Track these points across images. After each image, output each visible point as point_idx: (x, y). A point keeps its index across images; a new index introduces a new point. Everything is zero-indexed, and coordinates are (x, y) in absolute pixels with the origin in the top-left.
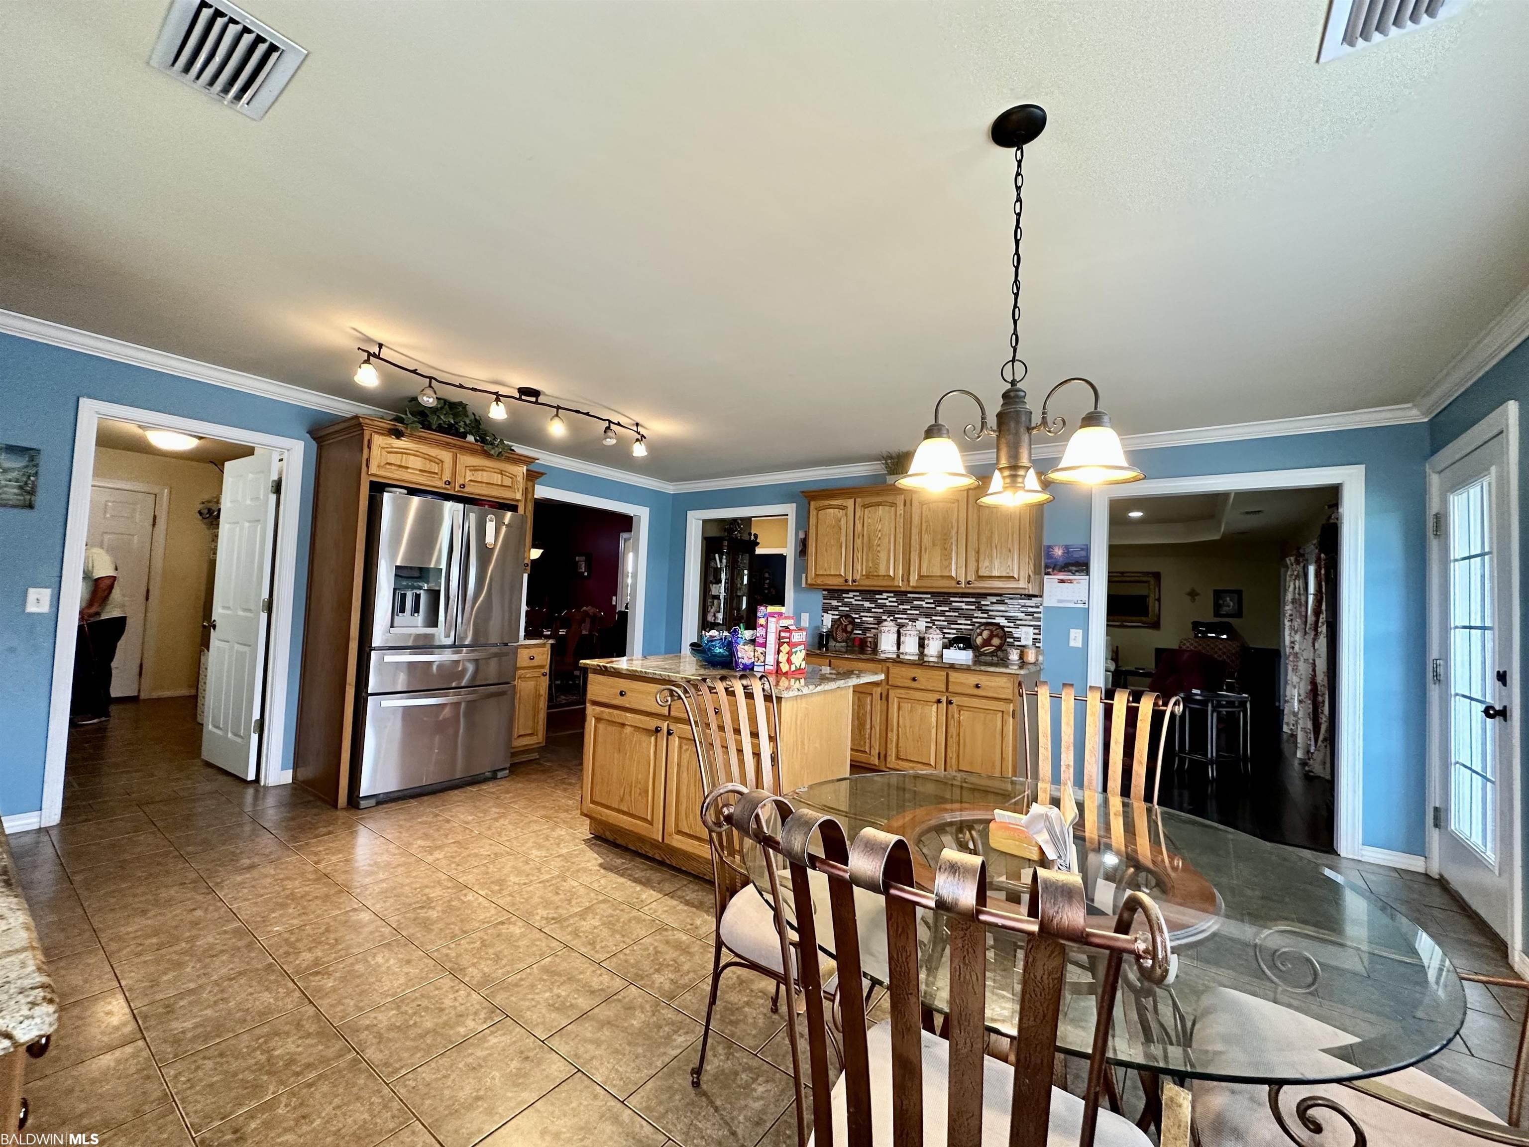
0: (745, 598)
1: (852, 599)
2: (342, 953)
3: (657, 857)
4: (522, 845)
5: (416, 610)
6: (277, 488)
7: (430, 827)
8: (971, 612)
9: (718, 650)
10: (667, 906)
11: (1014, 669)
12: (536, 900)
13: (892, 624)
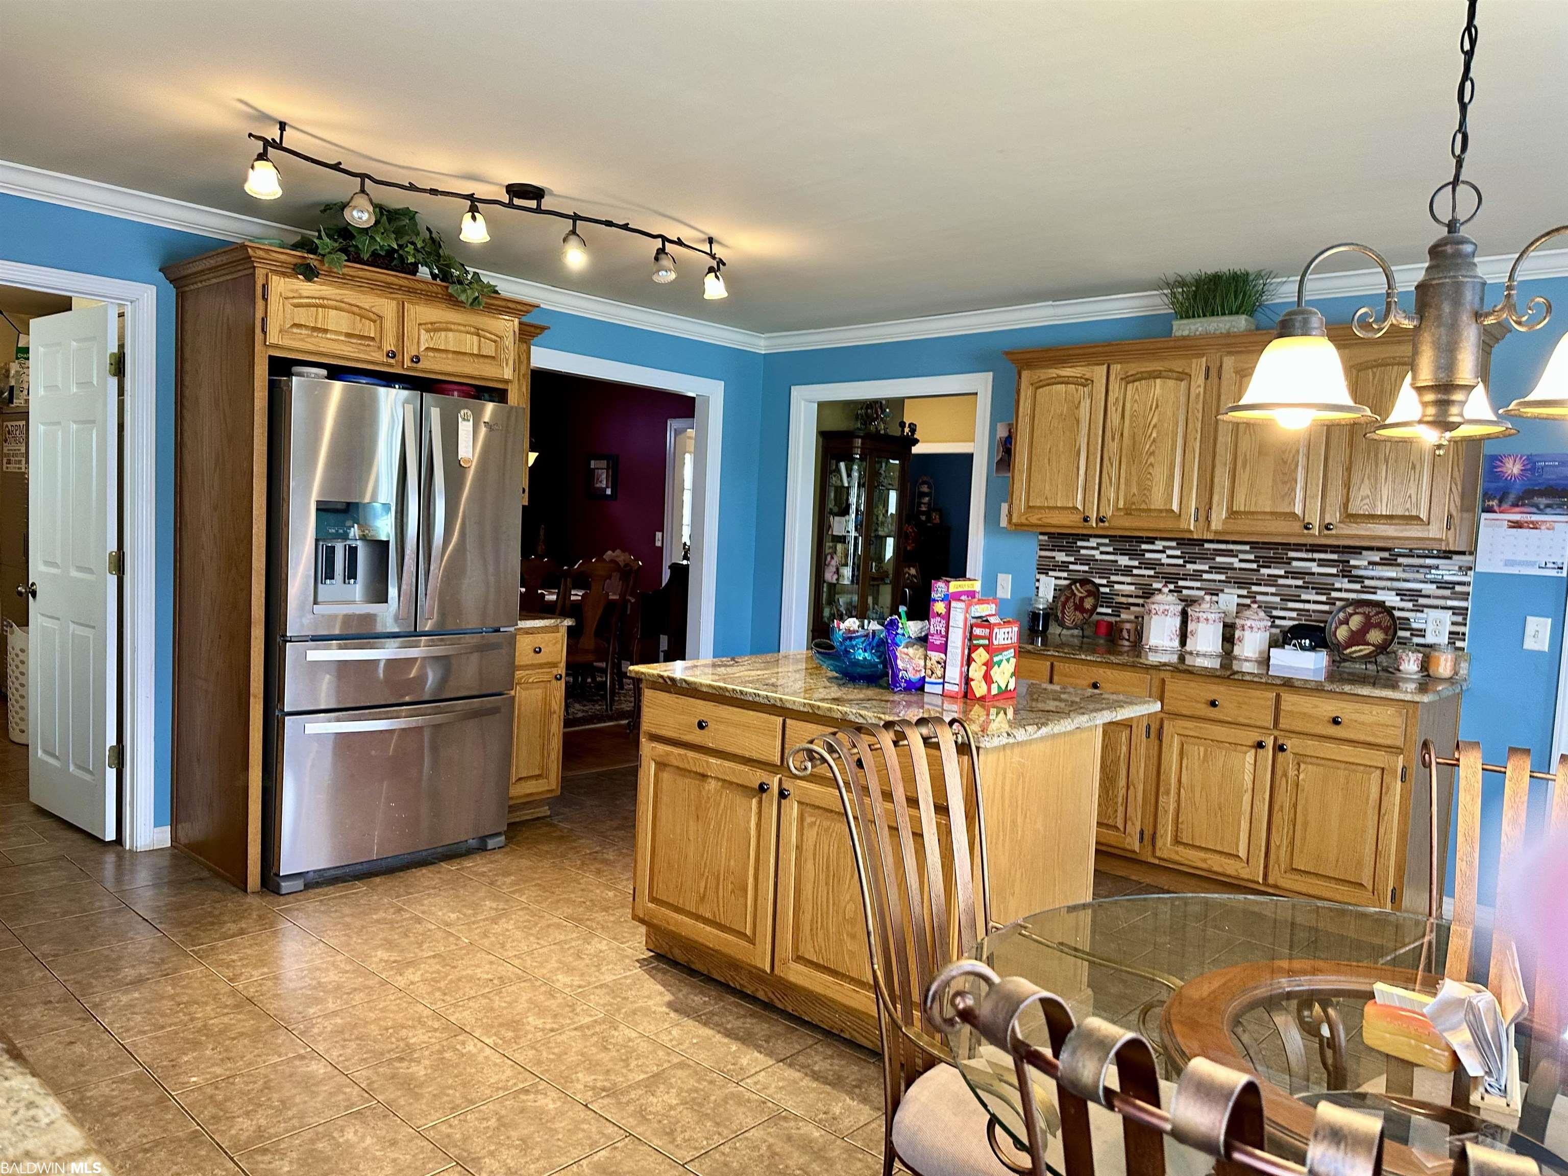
0: (890, 542)
1: (1093, 549)
2: (295, 1122)
3: (761, 995)
4: (541, 965)
5: (351, 573)
6: (119, 366)
7: (392, 929)
8: (1330, 580)
9: (861, 655)
10: (784, 1079)
11: (1408, 691)
12: (572, 1058)
13: (1172, 598)
